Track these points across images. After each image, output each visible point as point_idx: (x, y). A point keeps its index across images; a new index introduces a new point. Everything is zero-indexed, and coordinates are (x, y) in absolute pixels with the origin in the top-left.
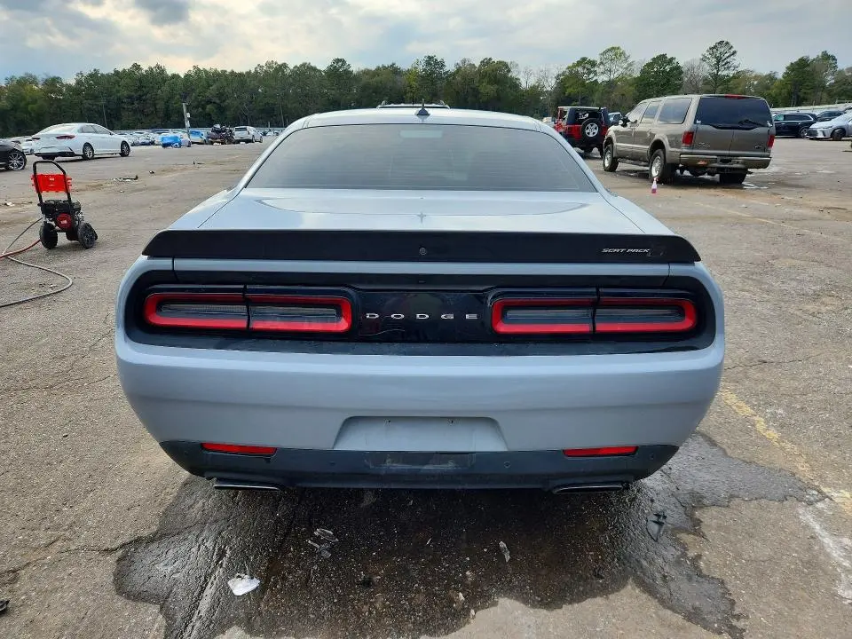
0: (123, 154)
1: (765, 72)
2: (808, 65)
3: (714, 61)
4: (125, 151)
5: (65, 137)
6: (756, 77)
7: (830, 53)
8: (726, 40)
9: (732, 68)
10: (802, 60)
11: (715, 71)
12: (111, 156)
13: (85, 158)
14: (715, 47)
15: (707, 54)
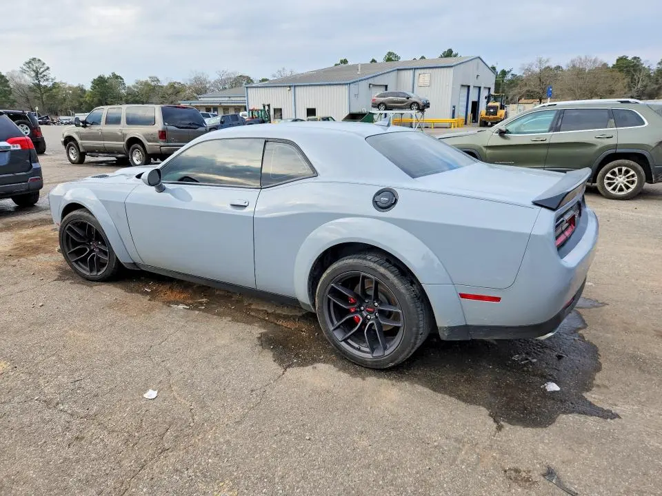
1: (75, 85)
2: (106, 82)
3: (33, 74)
6: (70, 88)
7: (117, 74)
8: (38, 58)
9: (50, 80)
10: (100, 77)
11: (37, 82)
14: (30, 62)
15: (24, 67)
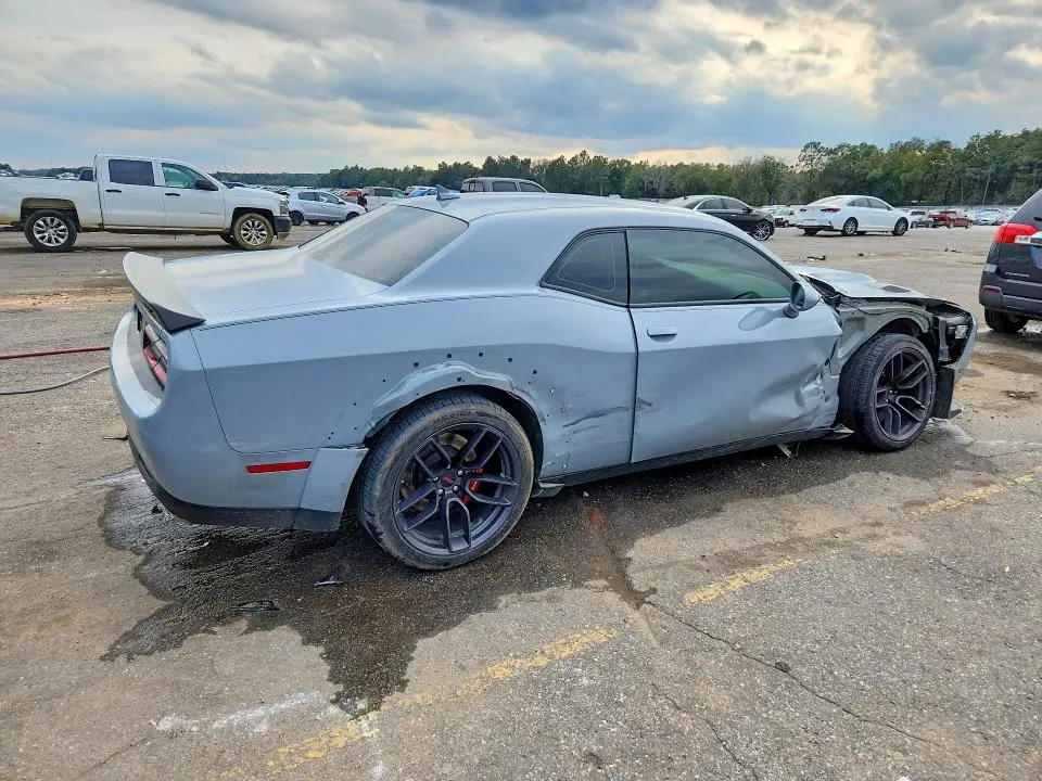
0: (895, 233)
4: (900, 228)
5: (830, 210)
12: (881, 234)
13: (844, 234)
